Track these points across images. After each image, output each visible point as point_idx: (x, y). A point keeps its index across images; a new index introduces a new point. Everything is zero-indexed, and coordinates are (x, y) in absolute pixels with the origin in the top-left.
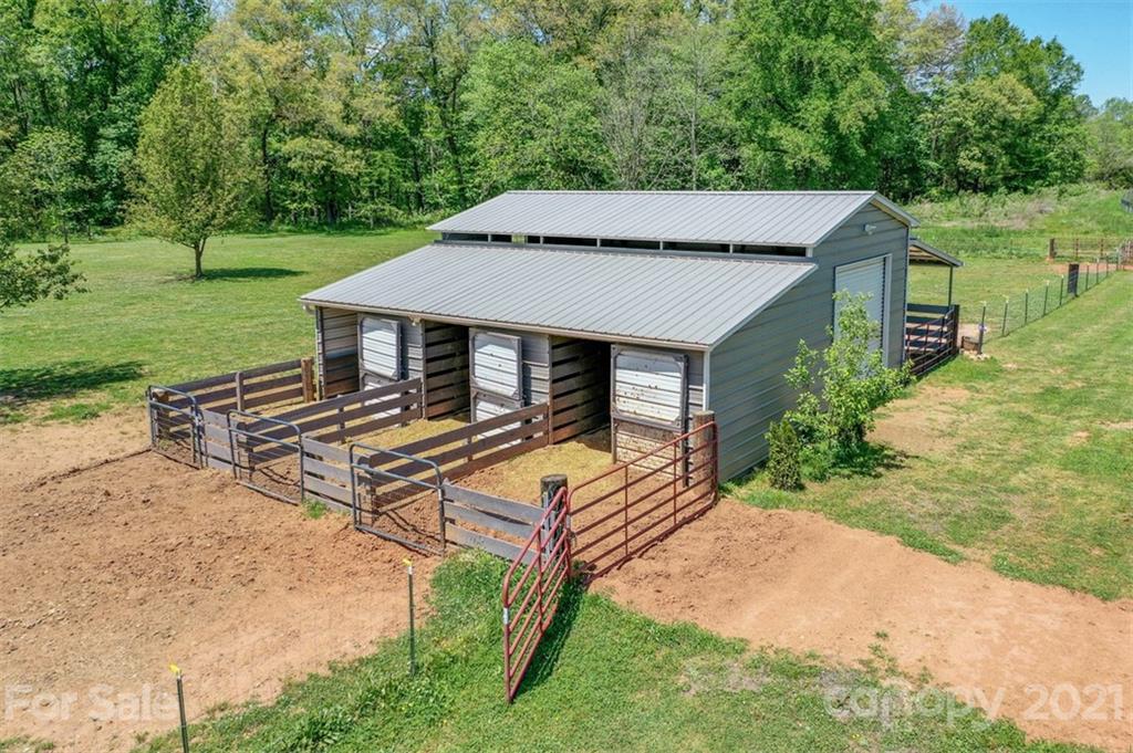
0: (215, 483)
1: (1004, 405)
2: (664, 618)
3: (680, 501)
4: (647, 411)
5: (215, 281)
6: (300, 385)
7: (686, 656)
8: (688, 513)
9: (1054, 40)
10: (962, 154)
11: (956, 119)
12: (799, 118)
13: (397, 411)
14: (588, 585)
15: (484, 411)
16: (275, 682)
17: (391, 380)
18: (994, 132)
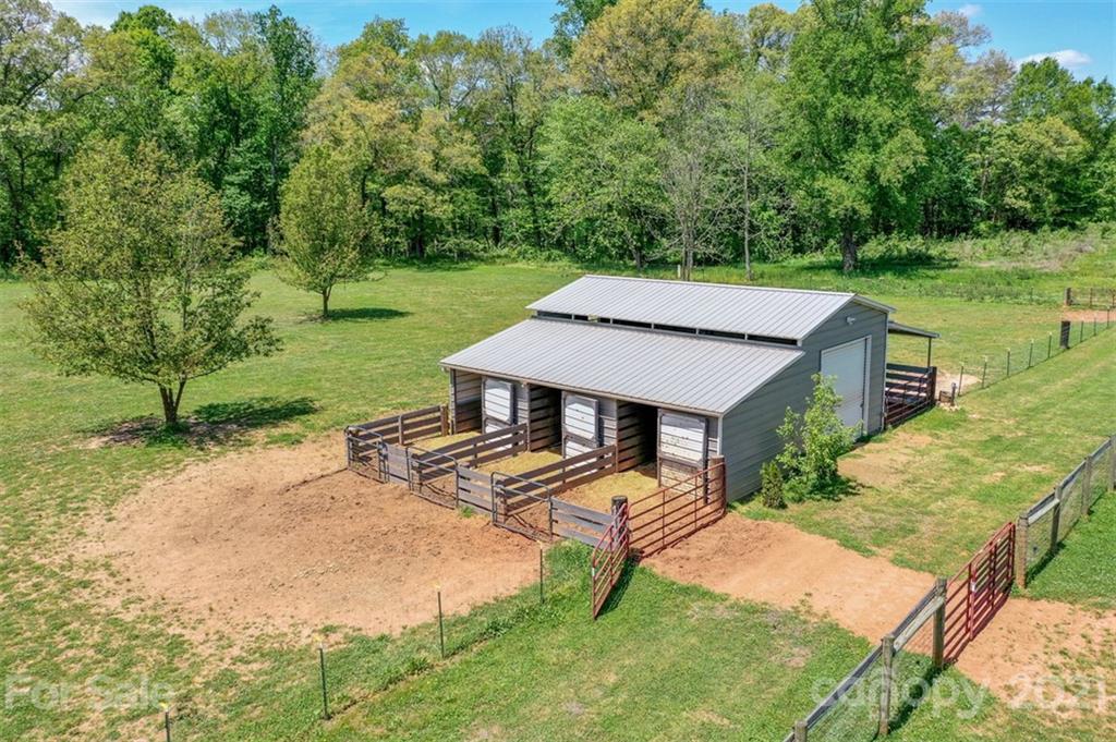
0: (397, 493)
1: (954, 450)
2: (682, 582)
3: (699, 514)
4: (681, 454)
5: (340, 321)
6: (439, 424)
7: (693, 601)
8: (705, 521)
9: (1105, 80)
10: (1009, 193)
11: (1003, 160)
12: (843, 170)
13: (510, 446)
14: (639, 562)
15: (572, 449)
16: (466, 605)
17: (505, 423)
18: (1041, 172)
